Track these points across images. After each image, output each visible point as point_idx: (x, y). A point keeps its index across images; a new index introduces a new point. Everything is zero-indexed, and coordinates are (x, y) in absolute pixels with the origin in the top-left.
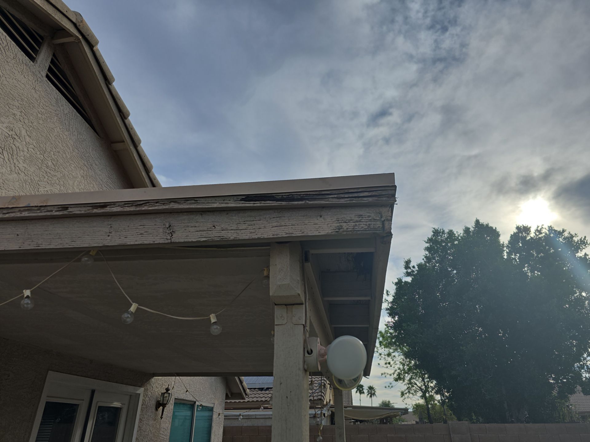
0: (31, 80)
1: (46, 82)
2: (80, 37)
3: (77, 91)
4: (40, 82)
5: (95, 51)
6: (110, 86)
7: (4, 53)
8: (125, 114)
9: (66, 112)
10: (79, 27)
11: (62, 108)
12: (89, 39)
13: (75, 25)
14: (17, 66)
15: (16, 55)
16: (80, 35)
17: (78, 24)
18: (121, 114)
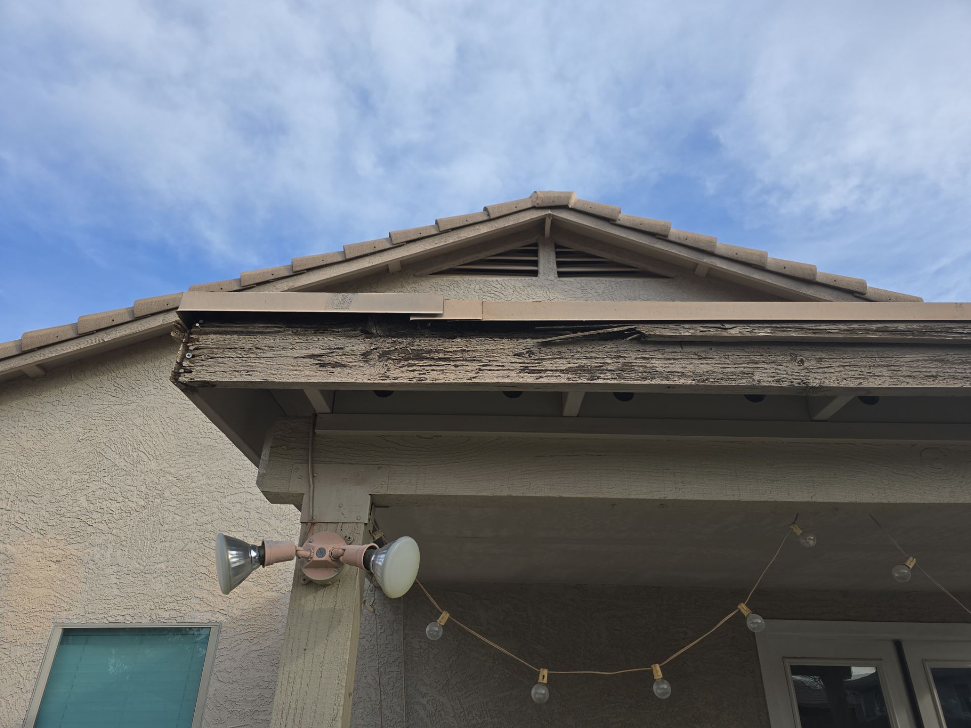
0: (541, 295)
1: (560, 282)
2: (549, 212)
3: (607, 256)
4: (552, 288)
5: (573, 207)
6: (618, 222)
7: (502, 295)
8: (660, 233)
9: (600, 292)
10: (539, 206)
11: (593, 291)
12: (557, 203)
13: (534, 208)
14: (521, 297)
15: (515, 287)
16: (547, 210)
17: (536, 205)
18: (657, 236)
